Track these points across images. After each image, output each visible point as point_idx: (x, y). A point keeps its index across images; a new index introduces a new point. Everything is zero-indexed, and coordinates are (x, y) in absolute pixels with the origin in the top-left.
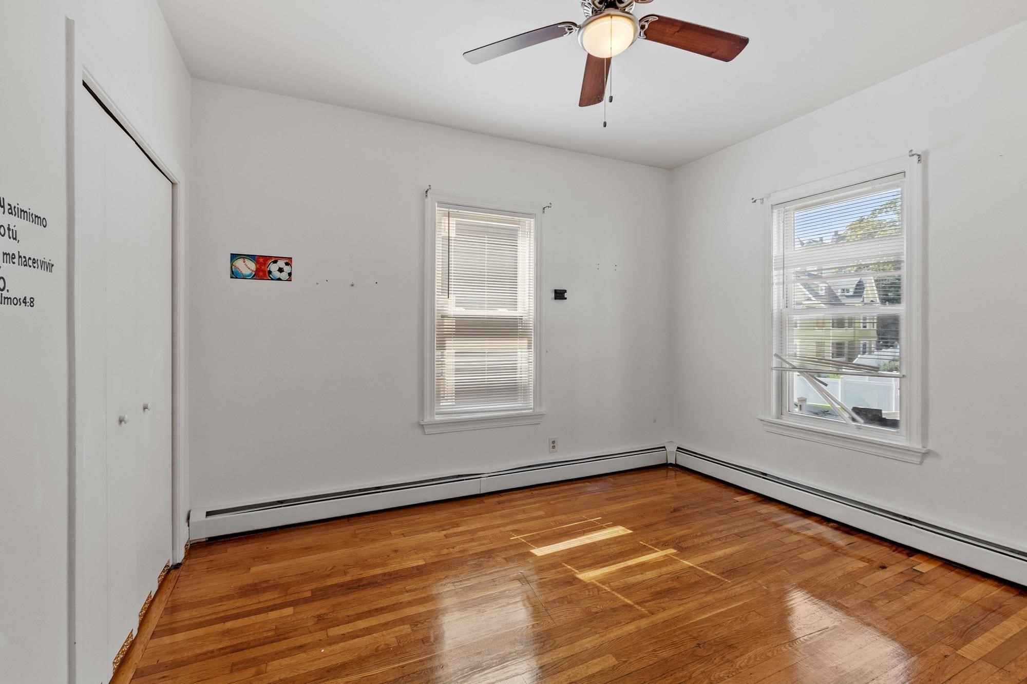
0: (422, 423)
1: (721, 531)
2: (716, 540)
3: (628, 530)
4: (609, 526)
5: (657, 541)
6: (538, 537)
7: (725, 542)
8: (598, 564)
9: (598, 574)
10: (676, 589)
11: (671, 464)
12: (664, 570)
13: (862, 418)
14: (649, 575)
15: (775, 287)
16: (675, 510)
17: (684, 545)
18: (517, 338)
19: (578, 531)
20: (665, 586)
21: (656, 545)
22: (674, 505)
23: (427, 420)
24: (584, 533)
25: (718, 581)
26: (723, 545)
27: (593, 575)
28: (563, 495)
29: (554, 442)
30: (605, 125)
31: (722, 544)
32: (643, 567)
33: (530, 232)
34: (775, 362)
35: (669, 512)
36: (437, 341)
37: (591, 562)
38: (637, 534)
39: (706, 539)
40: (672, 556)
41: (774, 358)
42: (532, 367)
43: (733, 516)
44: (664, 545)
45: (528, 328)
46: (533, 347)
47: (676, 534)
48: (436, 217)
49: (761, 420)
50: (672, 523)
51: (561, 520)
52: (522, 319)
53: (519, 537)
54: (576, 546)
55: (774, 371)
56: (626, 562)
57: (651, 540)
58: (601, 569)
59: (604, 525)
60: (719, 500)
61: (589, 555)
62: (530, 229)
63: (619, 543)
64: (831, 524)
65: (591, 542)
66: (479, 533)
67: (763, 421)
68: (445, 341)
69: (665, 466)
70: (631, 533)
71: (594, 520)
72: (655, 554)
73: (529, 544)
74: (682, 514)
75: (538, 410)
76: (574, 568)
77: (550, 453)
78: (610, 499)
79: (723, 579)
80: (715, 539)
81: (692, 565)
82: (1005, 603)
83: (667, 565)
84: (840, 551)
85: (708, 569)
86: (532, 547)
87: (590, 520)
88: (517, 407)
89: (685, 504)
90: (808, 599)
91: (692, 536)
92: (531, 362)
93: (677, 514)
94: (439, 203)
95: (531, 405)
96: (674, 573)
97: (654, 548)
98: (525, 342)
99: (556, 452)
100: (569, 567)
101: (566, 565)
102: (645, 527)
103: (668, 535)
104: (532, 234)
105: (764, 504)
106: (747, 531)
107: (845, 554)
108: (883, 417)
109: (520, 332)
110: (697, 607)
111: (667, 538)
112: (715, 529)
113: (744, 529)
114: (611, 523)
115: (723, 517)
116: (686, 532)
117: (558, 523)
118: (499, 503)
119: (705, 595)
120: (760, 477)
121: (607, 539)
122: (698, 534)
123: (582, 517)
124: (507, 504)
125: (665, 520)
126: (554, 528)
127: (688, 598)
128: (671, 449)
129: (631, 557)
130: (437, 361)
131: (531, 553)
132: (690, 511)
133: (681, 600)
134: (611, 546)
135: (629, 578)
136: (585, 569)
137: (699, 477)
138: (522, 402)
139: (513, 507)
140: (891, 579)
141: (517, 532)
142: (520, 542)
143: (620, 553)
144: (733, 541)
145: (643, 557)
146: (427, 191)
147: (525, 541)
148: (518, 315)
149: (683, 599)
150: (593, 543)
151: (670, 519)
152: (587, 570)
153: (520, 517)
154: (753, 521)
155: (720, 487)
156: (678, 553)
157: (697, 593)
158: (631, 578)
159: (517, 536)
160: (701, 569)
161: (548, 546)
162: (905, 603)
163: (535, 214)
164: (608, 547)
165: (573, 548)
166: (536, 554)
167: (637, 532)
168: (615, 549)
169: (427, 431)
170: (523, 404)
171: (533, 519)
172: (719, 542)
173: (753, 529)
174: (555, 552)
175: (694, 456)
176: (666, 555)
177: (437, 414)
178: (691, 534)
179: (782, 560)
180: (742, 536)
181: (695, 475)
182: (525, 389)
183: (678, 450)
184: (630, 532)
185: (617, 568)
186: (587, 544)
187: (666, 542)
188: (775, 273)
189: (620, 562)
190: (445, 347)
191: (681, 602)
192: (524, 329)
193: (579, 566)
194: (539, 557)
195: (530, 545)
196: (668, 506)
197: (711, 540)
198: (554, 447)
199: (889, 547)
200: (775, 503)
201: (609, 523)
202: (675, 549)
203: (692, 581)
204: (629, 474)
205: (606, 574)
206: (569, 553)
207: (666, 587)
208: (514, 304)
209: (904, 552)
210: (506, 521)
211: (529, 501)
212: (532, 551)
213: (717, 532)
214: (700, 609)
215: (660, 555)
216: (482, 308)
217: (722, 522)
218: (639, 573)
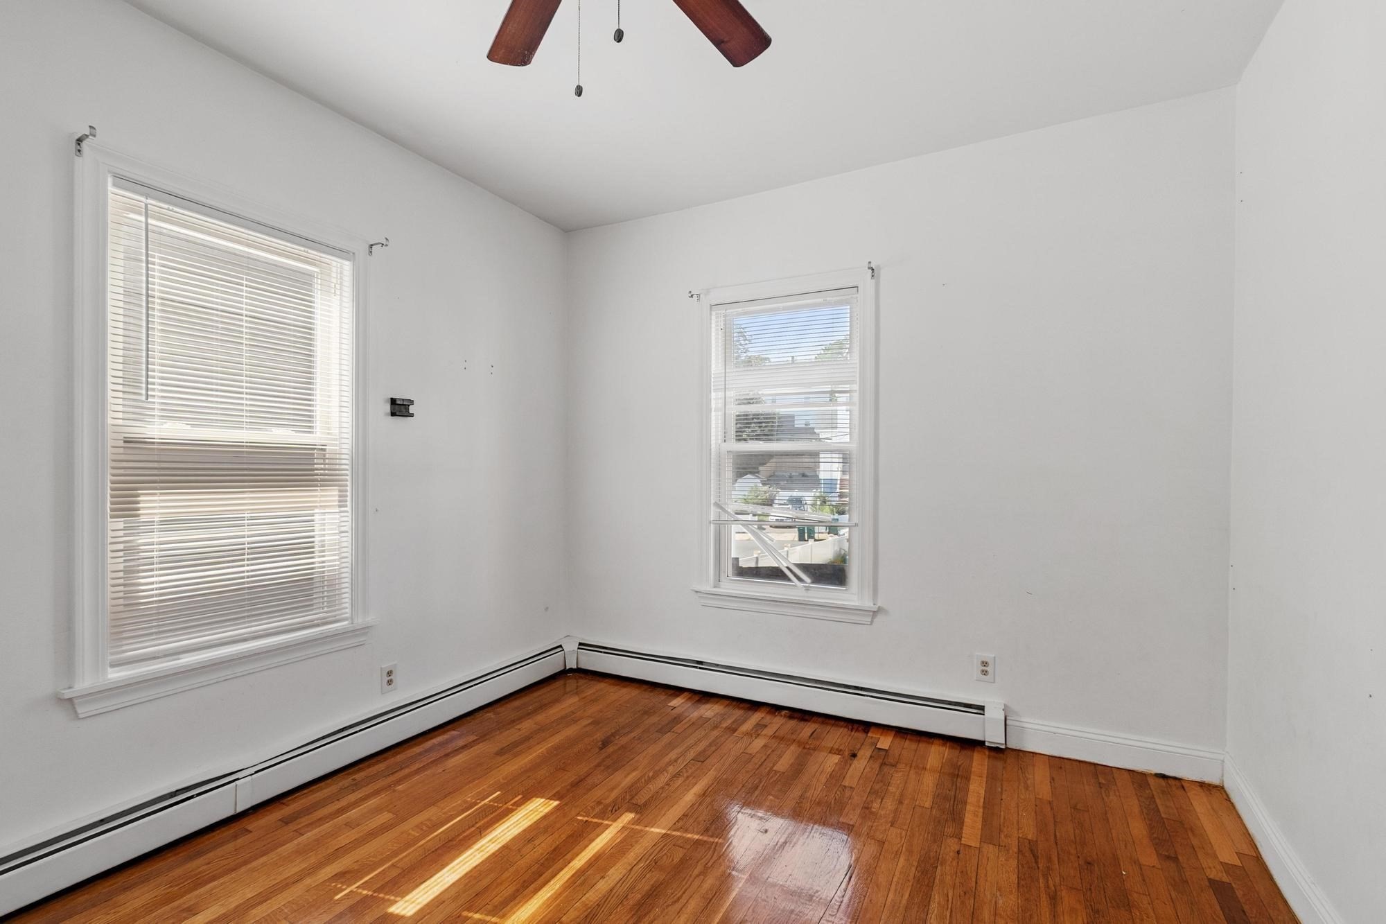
0: (68, 694)
1: (676, 761)
2: (677, 775)
3: (552, 802)
4: (519, 804)
5: (600, 807)
6: (395, 873)
7: (688, 777)
8: (528, 887)
9: (534, 910)
10: (662, 884)
11: (571, 670)
12: (631, 856)
13: (809, 577)
14: (615, 873)
15: (713, 414)
16: (605, 743)
17: (641, 799)
18: (317, 486)
19: (468, 832)
20: (644, 886)
21: (602, 815)
22: (599, 736)
23: (85, 682)
24: (481, 832)
25: (708, 846)
26: (687, 782)
27: (527, 915)
28: (417, 766)
29: (391, 672)
30: (579, 91)
31: (685, 780)
32: (600, 863)
33: (341, 284)
34: (713, 513)
35: (597, 750)
36: (112, 496)
37: (511, 890)
38: (566, 804)
39: (664, 778)
40: (633, 827)
41: (713, 508)
42: (347, 541)
43: (679, 732)
44: (612, 810)
45: (337, 467)
46: (349, 503)
47: (622, 785)
48: (110, 209)
49: (697, 592)
50: (608, 767)
51: (429, 820)
52: (324, 450)
53: (353, 887)
54: (474, 865)
55: (712, 525)
56: (571, 864)
57: (593, 808)
58: (536, 897)
59: (509, 805)
60: (652, 711)
61: (506, 875)
62: (341, 278)
63: (546, 830)
64: (784, 713)
65: (500, 846)
66: (254, 911)
67: (700, 592)
68: (138, 496)
69: (564, 674)
70: (558, 805)
71: (490, 801)
72: (607, 832)
73: (381, 895)
74: (616, 748)
75: (360, 621)
76: (487, 915)
77: (382, 694)
78: (501, 752)
79: (711, 840)
80: (674, 776)
81: (664, 831)
82: (959, 763)
83: (632, 846)
84: (808, 747)
85: (686, 831)
86: (388, 900)
87: (483, 803)
88: (317, 619)
89: (613, 731)
90: (813, 831)
91: (643, 780)
92: (347, 532)
93: (610, 749)
94: (117, 176)
95: (346, 613)
96: (646, 857)
97: (600, 821)
98: (333, 494)
99: (395, 689)
100: (477, 916)
101: (470, 915)
102: (574, 786)
103: (613, 789)
104: (345, 289)
105: (704, 703)
106: (704, 751)
107: (814, 749)
108: (740, 565)
109: (322, 475)
110: (701, 904)
111: (614, 794)
112: (667, 759)
113: (700, 747)
114: (520, 797)
115: (667, 738)
116: (634, 776)
117: (425, 828)
118: (286, 821)
119: (702, 877)
120: (696, 667)
121: (524, 831)
122: (651, 774)
123: (466, 802)
124: (305, 820)
125: (598, 765)
126: (423, 842)
127: (684, 893)
128: (570, 647)
129: (575, 850)
130: (111, 543)
131: (391, 914)
132: (624, 740)
133: (675, 902)
134: (537, 842)
135: (587, 895)
136: (508, 907)
137: (612, 681)
138: (326, 609)
139: (321, 821)
140: (868, 769)
141: (345, 876)
142: (358, 898)
143: (555, 850)
144: (696, 770)
145: (594, 844)
146: (79, 141)
147: (370, 893)
148: (318, 442)
149: (679, 899)
150: (503, 846)
151: (604, 760)
152: (512, 908)
153: (344, 839)
154: (703, 733)
155: (645, 690)
156: (638, 816)
157: (691, 879)
158: (590, 893)
159: (348, 886)
160: (678, 834)
161: (423, 886)
162: (894, 796)
163: (354, 253)
164: (530, 846)
165: (471, 871)
166: (403, 913)
167: (566, 800)
168: (543, 846)
169: (81, 710)
170: (327, 612)
171: (373, 835)
172: (680, 780)
173: (710, 745)
174: (441, 894)
175: (605, 653)
176: (623, 827)
177: (112, 666)
178: (641, 777)
179: (760, 782)
180: (702, 760)
181: (607, 680)
182: (332, 583)
183: (580, 647)
184: (556, 803)
185: (562, 882)
186: (494, 854)
187: (615, 802)
188: (713, 395)
189: (562, 869)
190: (138, 509)
191: (678, 906)
192: (328, 470)
193: (496, 907)
194: (411, 917)
195: (383, 899)
196: (592, 739)
197: (671, 779)
198: (390, 682)
199: (845, 727)
200: (716, 700)
201: (517, 799)
202: (631, 812)
203: (676, 860)
204: (516, 699)
205: (548, 903)
206: (467, 884)
207: (647, 888)
208: (306, 420)
209: (860, 729)
210: (313, 859)
211: (352, 797)
212: (393, 909)
213: (670, 763)
214: (707, 905)
215: (615, 832)
216: (237, 425)
217: (671, 746)
218: (598, 877)
